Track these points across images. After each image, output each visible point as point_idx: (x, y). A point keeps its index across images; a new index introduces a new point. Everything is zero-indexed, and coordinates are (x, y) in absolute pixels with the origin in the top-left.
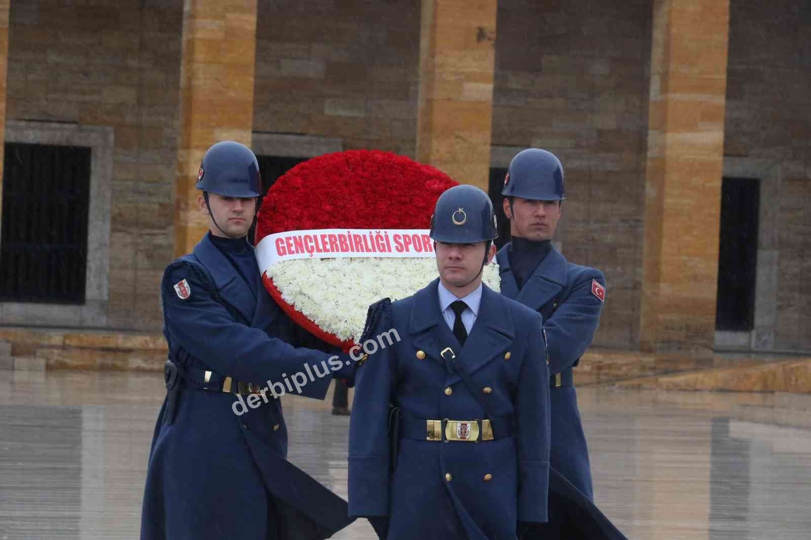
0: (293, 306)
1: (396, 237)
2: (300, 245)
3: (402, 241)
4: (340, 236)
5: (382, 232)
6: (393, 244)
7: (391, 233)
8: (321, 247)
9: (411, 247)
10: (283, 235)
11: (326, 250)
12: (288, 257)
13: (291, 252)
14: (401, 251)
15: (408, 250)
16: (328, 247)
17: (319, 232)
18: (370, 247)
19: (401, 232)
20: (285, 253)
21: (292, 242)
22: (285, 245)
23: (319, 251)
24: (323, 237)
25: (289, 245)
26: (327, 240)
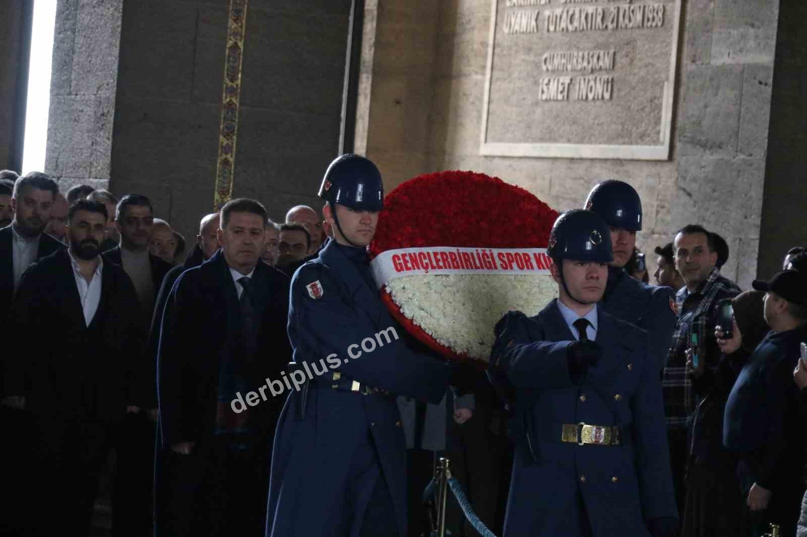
0: (412, 320)
1: (500, 254)
2: (416, 262)
3: (505, 259)
4: (450, 253)
5: (487, 251)
6: (498, 262)
7: (496, 251)
8: (434, 263)
9: (514, 265)
10: (399, 252)
11: (440, 268)
12: (405, 273)
13: (408, 269)
14: (506, 268)
15: (512, 268)
16: (441, 264)
17: (431, 250)
18: (478, 264)
19: (504, 251)
20: (402, 269)
21: (407, 258)
22: (402, 261)
23: (433, 268)
24: (435, 254)
25: (406, 262)
26: (439, 257)
